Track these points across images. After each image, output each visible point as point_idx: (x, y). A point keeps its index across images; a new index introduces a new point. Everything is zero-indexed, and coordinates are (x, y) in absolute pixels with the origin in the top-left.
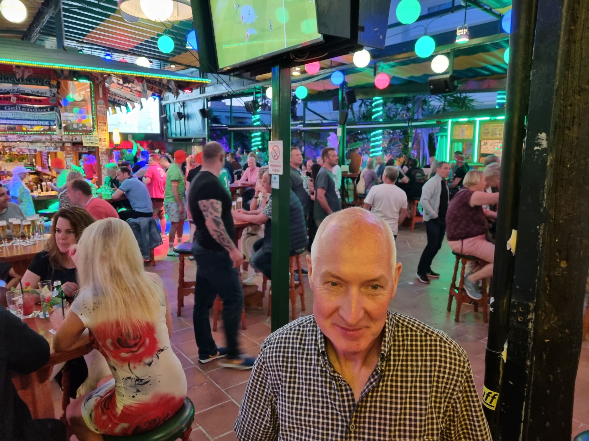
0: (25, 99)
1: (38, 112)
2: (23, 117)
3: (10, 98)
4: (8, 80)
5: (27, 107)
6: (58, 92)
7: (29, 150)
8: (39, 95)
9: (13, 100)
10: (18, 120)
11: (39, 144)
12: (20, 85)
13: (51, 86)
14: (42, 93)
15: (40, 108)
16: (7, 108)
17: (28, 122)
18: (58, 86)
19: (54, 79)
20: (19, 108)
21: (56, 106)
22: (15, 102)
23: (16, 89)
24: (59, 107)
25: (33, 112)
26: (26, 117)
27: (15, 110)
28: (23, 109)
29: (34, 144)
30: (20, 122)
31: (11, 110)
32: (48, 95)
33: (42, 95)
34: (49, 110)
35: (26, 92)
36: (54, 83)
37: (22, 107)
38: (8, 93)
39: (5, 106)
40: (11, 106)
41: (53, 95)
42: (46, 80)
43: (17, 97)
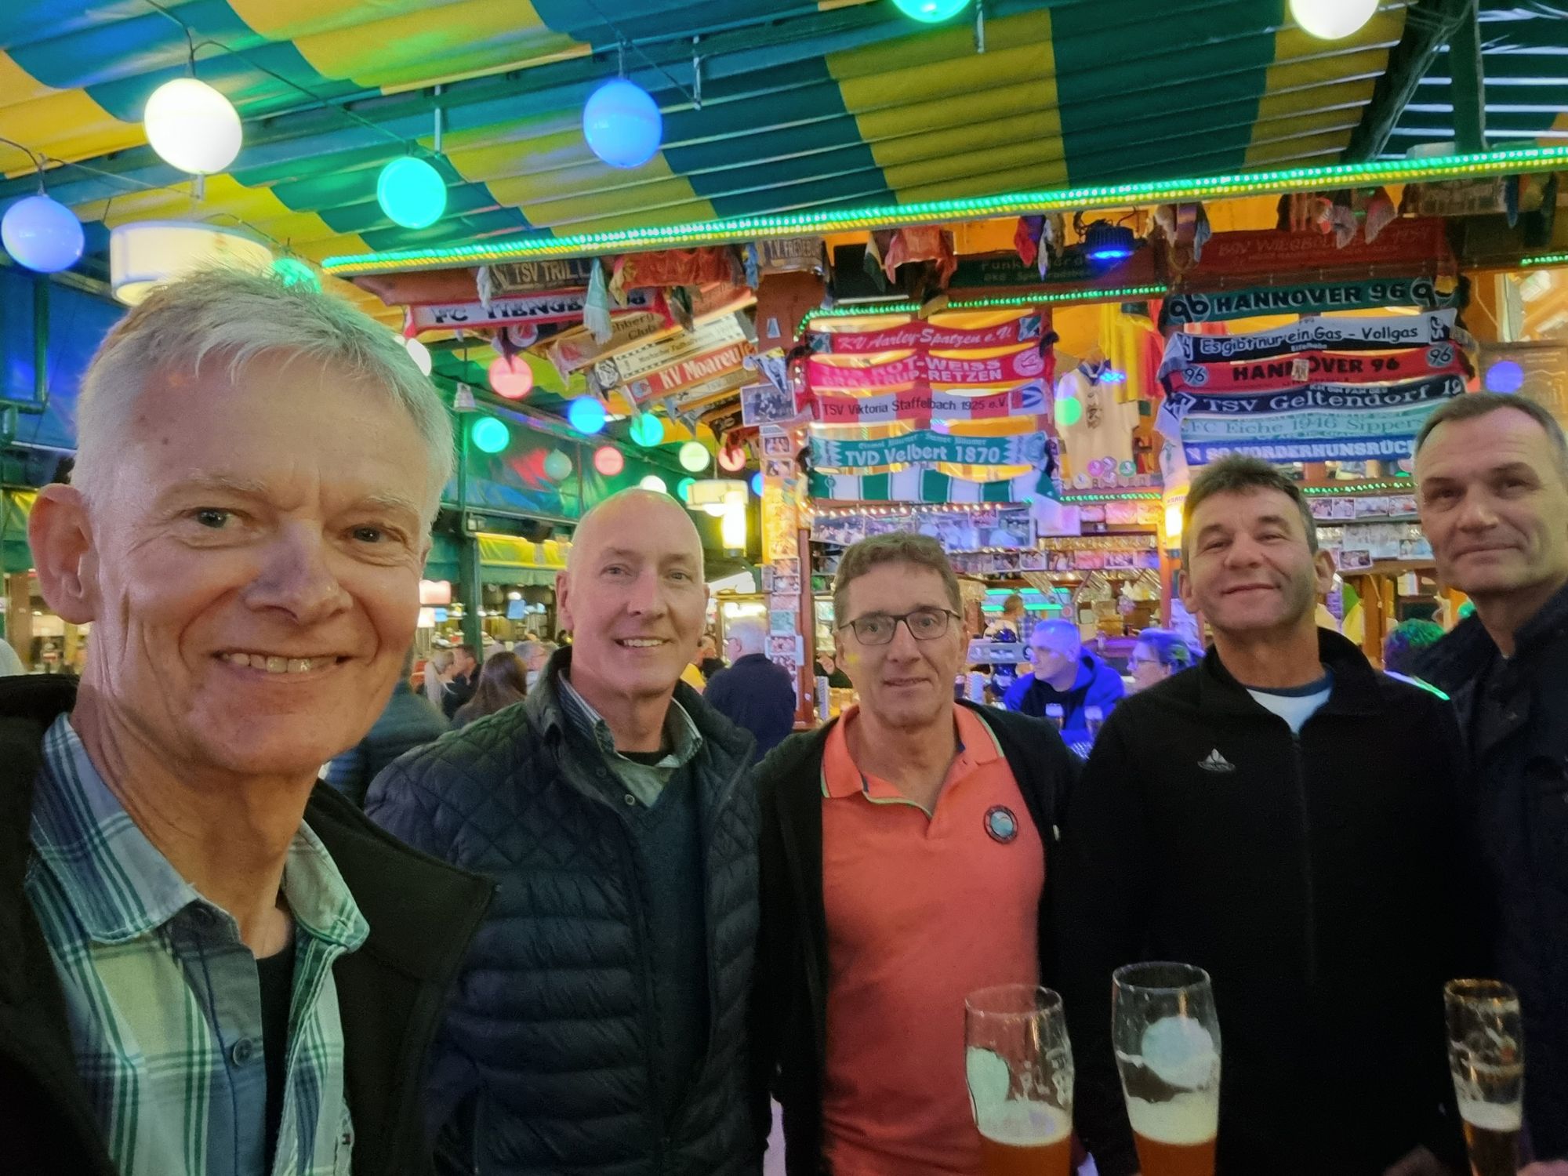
0: (1341, 362)
1: (1385, 404)
2: (1330, 432)
3: (1289, 365)
4: (1285, 301)
5: (1343, 394)
6: (1459, 323)
7: (1343, 554)
8: (1391, 340)
9: (1301, 369)
10: (1310, 442)
11: (1378, 532)
12: (1323, 315)
13: (1430, 300)
14: (1400, 334)
15: (1392, 391)
16: (1279, 403)
17: (1347, 449)
18: (1462, 297)
19: (1447, 272)
20: (1319, 396)
21: (1451, 378)
22: (1305, 379)
23: (1312, 331)
24: (1464, 378)
25: (1366, 406)
26: (1343, 430)
27: (1306, 406)
28: (1331, 400)
29: (1362, 530)
30: (1318, 451)
31: (1291, 407)
32: (1423, 337)
33: (1402, 340)
34: (1423, 395)
35: (1344, 335)
36: (1447, 285)
37: (1327, 394)
38: (1285, 348)
39: (1272, 396)
40: (1291, 395)
41: (1440, 333)
42: (1415, 284)
43: (1311, 359)
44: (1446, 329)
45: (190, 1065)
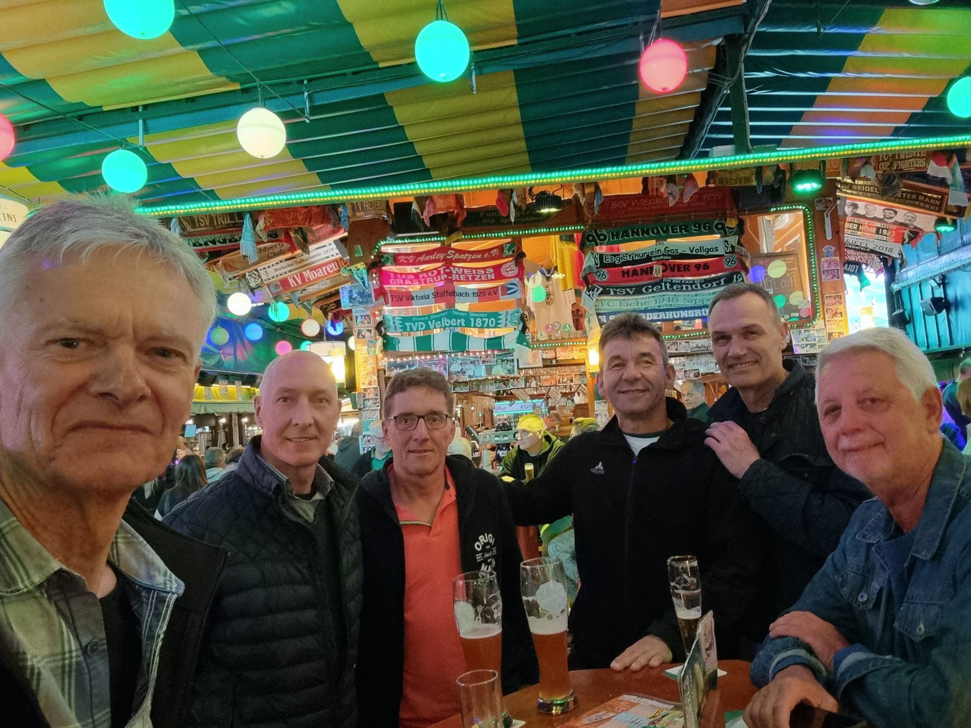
0: (679, 265)
1: (703, 289)
2: (675, 304)
3: (652, 268)
4: (648, 233)
5: (681, 283)
6: (739, 243)
7: (685, 371)
8: (704, 253)
9: (658, 270)
10: (665, 310)
11: (703, 359)
12: (668, 240)
13: (724, 231)
14: (709, 250)
15: (706, 281)
16: (647, 289)
17: (684, 314)
18: (740, 229)
19: (732, 217)
20: (668, 285)
21: (738, 273)
22: (660, 276)
23: (663, 250)
24: (743, 273)
25: (693, 290)
26: (681, 303)
27: (661, 291)
28: (675, 287)
29: (695, 359)
30: (669, 315)
31: (653, 291)
32: (721, 252)
33: (710, 253)
34: (723, 283)
35: (680, 251)
36: (732, 223)
37: (672, 284)
38: (648, 259)
39: (643, 286)
40: (653, 285)
41: (730, 249)
42: (715, 223)
43: (663, 264)
44: (732, 247)
45: (64, 659)
